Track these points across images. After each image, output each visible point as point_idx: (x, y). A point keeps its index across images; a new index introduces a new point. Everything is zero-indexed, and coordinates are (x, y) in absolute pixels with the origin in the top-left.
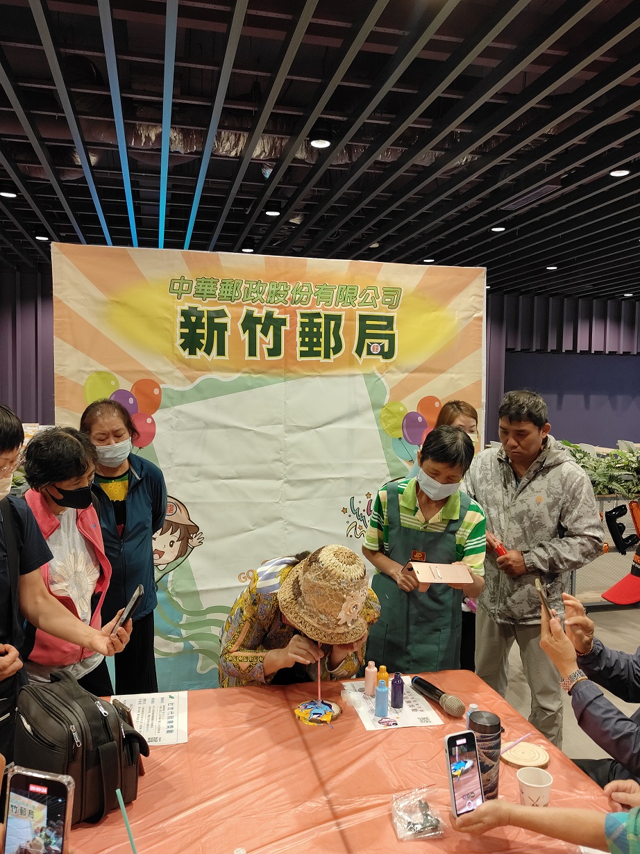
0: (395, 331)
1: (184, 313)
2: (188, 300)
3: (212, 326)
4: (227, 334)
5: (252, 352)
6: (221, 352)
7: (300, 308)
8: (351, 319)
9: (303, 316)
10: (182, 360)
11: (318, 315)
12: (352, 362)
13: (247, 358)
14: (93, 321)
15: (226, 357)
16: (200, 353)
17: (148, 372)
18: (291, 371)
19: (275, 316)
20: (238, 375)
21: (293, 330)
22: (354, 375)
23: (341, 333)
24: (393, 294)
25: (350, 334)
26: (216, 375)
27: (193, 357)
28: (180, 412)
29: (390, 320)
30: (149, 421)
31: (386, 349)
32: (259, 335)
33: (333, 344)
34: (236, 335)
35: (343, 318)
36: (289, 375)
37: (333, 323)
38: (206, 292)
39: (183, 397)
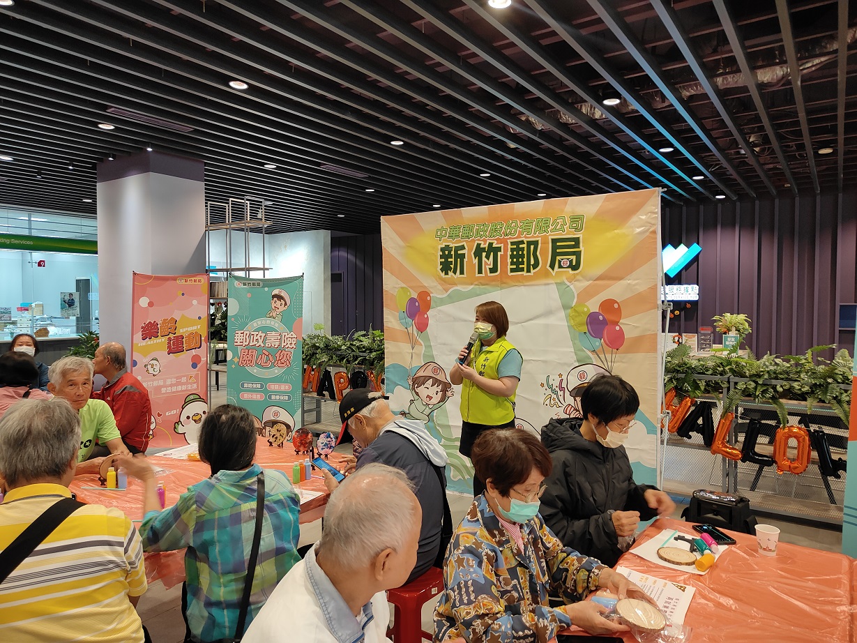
0: (582, 248)
1: (442, 250)
2: (445, 241)
3: (457, 256)
4: (465, 260)
5: (480, 272)
6: (462, 273)
7: (510, 238)
8: (545, 242)
9: (512, 243)
10: (441, 279)
11: (522, 242)
12: (547, 275)
13: (477, 275)
14: (399, 258)
15: (465, 276)
16: (451, 273)
17: (425, 287)
18: (504, 283)
19: (494, 245)
20: (472, 286)
21: (505, 254)
22: (548, 284)
23: (538, 253)
24: (577, 220)
25: (545, 254)
26: (459, 287)
27: (447, 276)
28: (440, 311)
29: (577, 241)
30: (426, 316)
31: (574, 264)
32: (484, 259)
33: (532, 262)
34: (471, 260)
35: (540, 242)
36: (503, 285)
37: (532, 247)
38: (454, 235)
39: (442, 302)
